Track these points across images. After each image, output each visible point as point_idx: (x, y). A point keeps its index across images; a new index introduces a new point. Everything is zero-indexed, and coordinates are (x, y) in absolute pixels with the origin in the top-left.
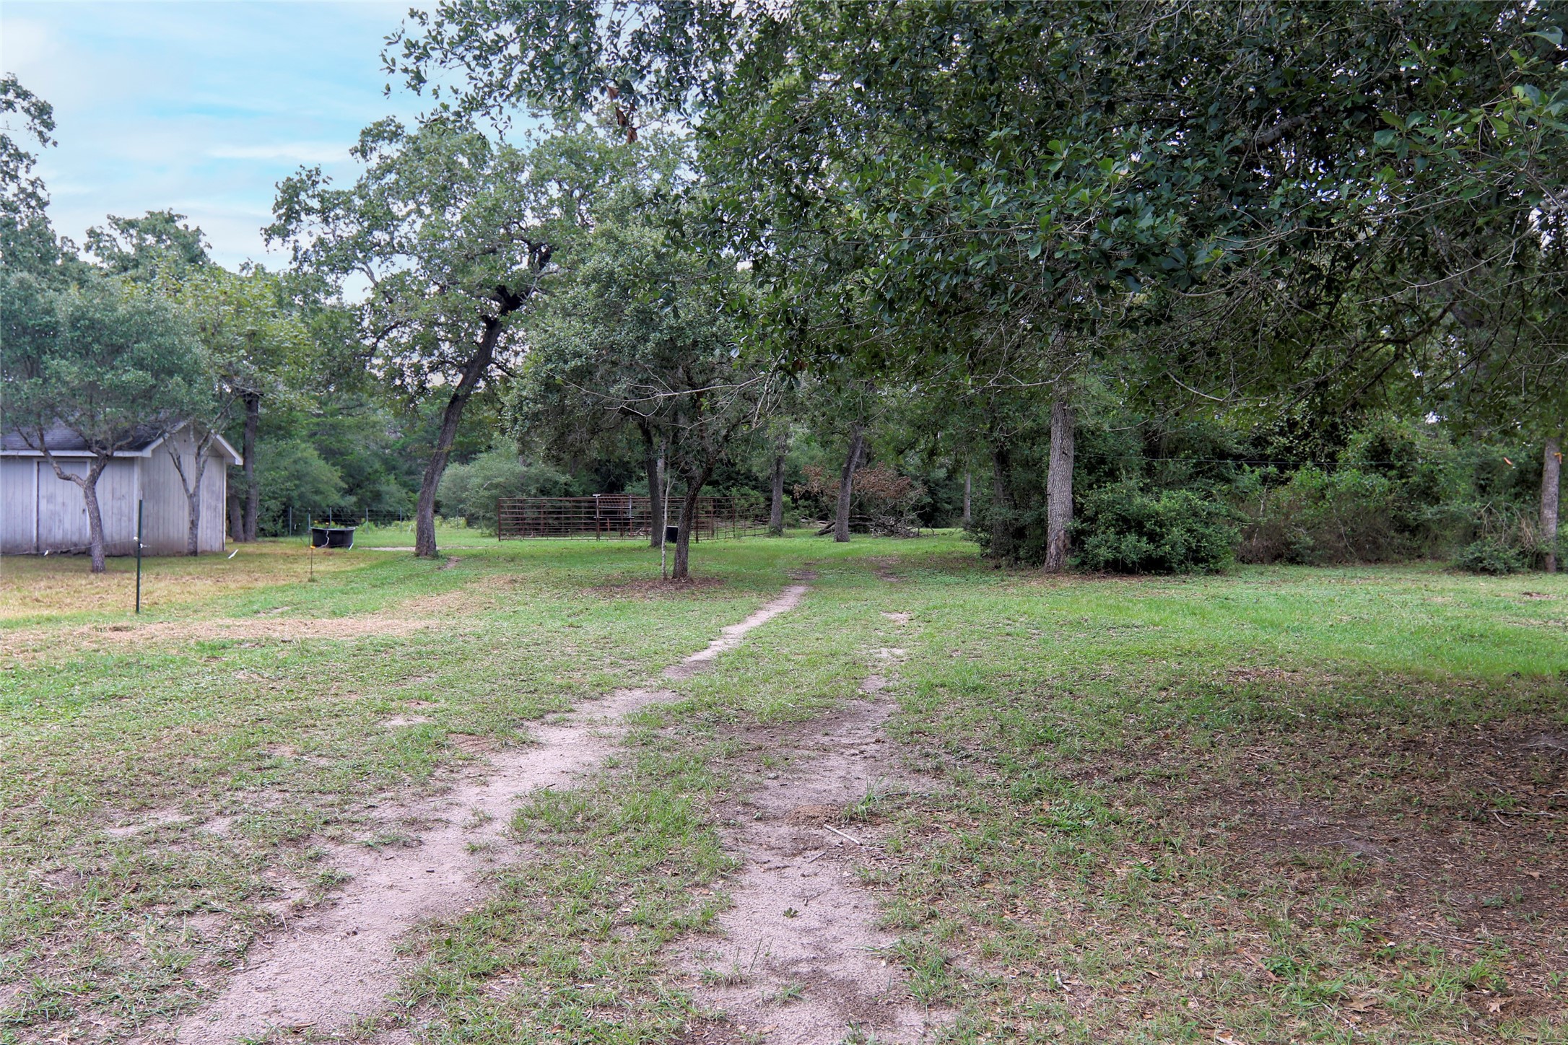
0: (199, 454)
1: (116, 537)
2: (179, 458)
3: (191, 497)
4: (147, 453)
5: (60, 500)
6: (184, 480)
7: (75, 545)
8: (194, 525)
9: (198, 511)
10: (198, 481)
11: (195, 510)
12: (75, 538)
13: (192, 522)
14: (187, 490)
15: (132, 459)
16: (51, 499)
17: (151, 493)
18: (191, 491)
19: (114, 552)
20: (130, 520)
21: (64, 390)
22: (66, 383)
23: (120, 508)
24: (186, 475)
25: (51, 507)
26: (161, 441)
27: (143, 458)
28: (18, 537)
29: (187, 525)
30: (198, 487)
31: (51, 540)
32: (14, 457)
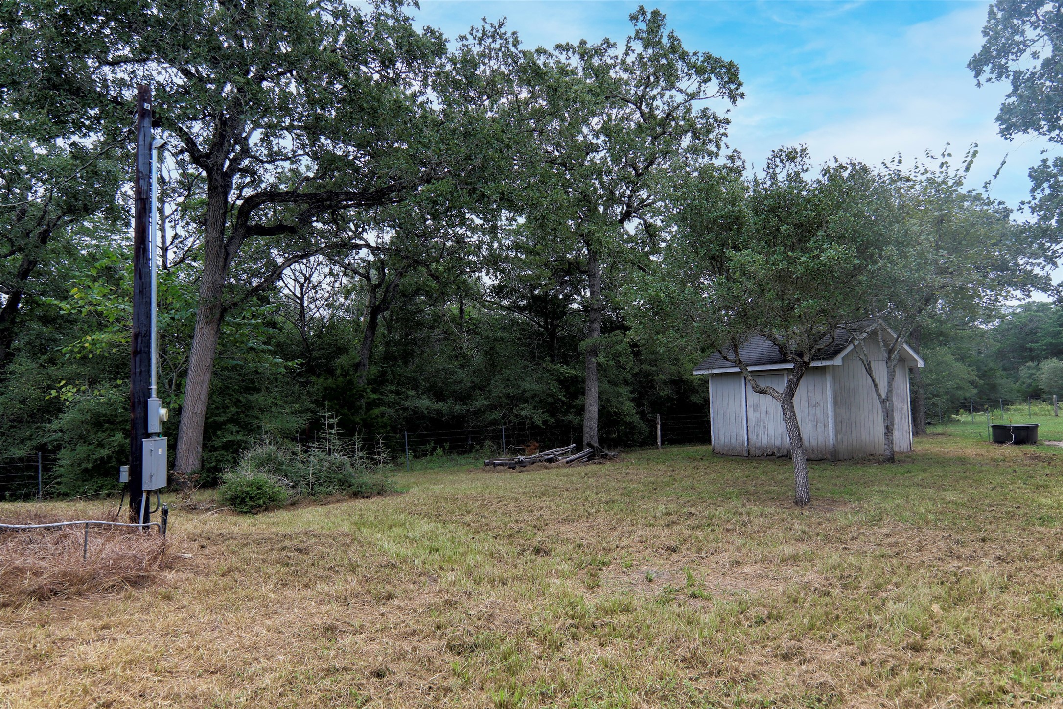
0: (889, 358)
1: (814, 443)
2: (869, 364)
3: (883, 402)
4: (838, 361)
5: (763, 409)
6: (876, 385)
7: (779, 449)
8: (889, 430)
9: (893, 416)
10: (890, 385)
11: (888, 415)
12: (778, 443)
13: (887, 428)
14: (879, 396)
15: (824, 368)
16: (756, 408)
17: (842, 400)
18: (884, 396)
19: (813, 456)
20: (826, 426)
21: (749, 285)
22: (751, 276)
23: (816, 414)
24: (877, 381)
25: (757, 415)
26: (851, 347)
27: (833, 366)
28: (733, 441)
29: (882, 430)
30: (890, 391)
31: (758, 444)
32: (722, 374)
